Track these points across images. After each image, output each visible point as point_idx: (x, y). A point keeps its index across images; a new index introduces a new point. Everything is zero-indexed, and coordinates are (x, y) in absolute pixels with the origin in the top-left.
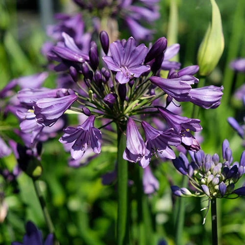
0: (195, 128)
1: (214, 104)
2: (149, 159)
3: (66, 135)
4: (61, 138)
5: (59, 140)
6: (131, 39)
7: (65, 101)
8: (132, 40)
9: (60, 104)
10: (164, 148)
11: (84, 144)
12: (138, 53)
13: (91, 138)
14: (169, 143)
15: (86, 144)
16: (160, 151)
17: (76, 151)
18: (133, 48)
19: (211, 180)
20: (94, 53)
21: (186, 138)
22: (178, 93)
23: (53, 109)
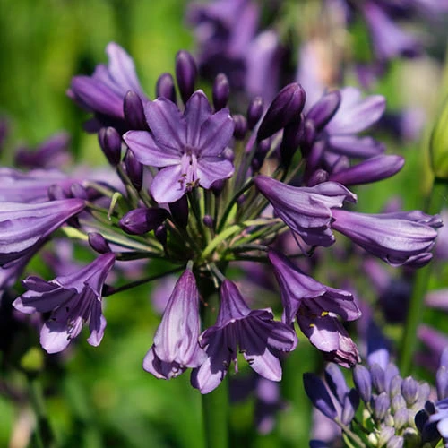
0: (347, 310)
1: (412, 258)
2: (220, 373)
3: (30, 294)
4: (19, 299)
5: (14, 304)
6: (200, 95)
7: (47, 212)
8: (203, 99)
9: (31, 218)
10: (260, 352)
11: (75, 319)
12: (215, 130)
13: (94, 309)
14: (271, 341)
15: (79, 320)
16: (250, 357)
17: (54, 333)
18: (205, 116)
19: (385, 440)
20: (134, 105)
21: (324, 332)
22: (304, 223)
23: (9, 228)
